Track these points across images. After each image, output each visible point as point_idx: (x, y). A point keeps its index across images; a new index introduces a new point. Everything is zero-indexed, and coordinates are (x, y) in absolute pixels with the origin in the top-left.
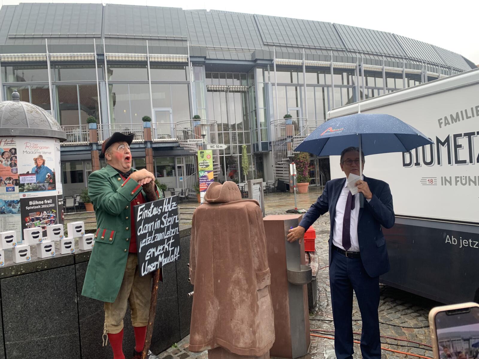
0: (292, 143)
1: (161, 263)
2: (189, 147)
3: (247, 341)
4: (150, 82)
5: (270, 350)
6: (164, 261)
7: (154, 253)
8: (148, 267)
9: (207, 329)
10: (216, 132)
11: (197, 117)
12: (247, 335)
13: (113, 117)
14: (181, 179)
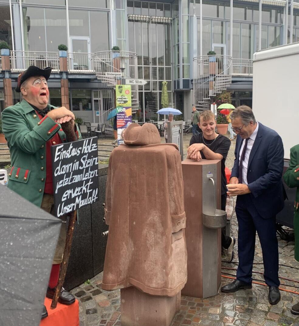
0: (214, 82)
1: (78, 205)
2: (107, 81)
3: (159, 282)
4: (67, 8)
5: (181, 291)
6: (82, 203)
7: (71, 194)
8: (64, 208)
9: (121, 269)
10: (136, 66)
11: (116, 48)
12: (159, 275)
13: (27, 43)
14: (98, 113)
